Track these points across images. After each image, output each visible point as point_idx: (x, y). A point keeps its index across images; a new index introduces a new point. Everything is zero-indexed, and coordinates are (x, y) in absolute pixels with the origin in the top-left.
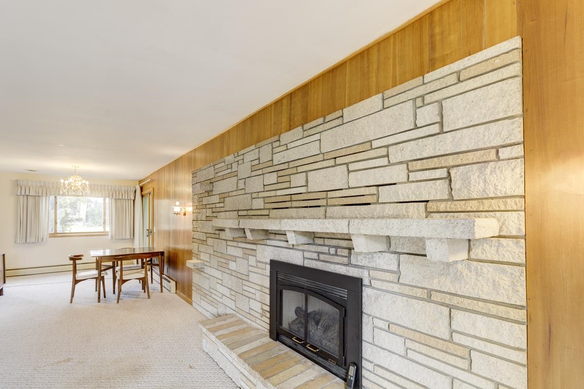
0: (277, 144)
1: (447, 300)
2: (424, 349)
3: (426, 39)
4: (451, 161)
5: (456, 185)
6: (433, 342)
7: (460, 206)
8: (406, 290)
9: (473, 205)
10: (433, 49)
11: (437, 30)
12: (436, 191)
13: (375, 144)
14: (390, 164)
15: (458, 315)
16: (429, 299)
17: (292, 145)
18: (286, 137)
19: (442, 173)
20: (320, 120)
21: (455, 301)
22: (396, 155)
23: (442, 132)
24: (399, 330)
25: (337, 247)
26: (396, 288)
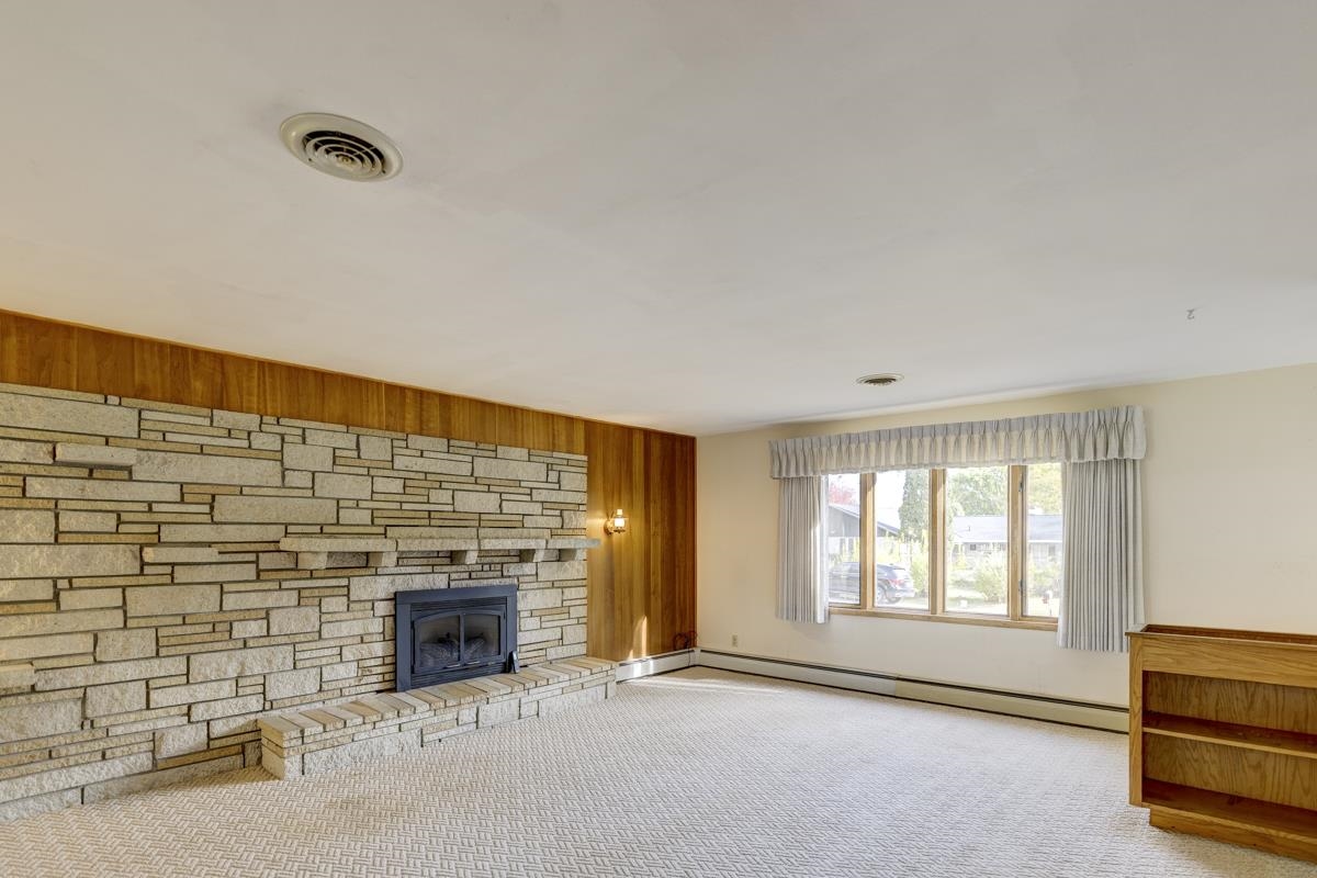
0: (403, 444)
1: (561, 584)
2: (550, 618)
3: (550, 430)
4: (563, 507)
5: (566, 521)
6: (554, 611)
7: (566, 532)
8: (541, 585)
9: (571, 532)
10: (554, 438)
11: (556, 427)
12: (555, 522)
13: (523, 484)
14: (532, 501)
15: (566, 591)
16: (553, 587)
17: (432, 454)
18: (418, 442)
19: (558, 513)
20: (473, 445)
21: (565, 584)
22: (537, 496)
23: (559, 489)
24: (538, 613)
25: (490, 564)
26: (535, 585)
